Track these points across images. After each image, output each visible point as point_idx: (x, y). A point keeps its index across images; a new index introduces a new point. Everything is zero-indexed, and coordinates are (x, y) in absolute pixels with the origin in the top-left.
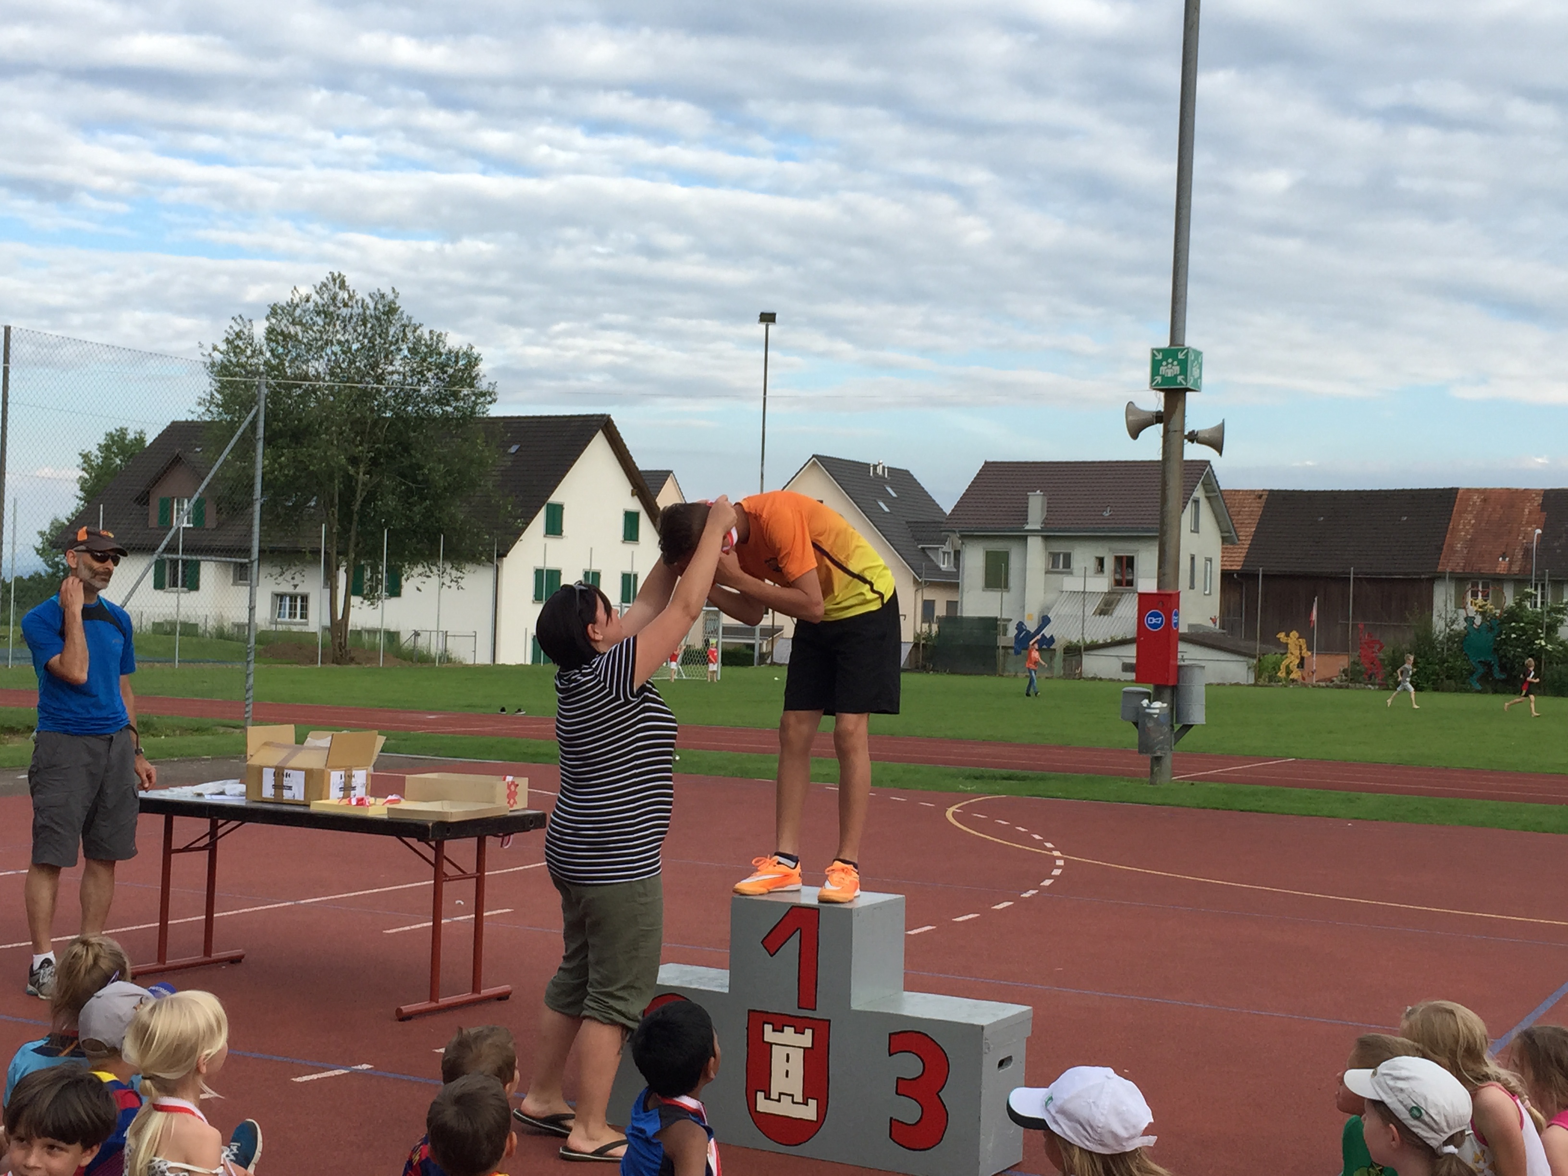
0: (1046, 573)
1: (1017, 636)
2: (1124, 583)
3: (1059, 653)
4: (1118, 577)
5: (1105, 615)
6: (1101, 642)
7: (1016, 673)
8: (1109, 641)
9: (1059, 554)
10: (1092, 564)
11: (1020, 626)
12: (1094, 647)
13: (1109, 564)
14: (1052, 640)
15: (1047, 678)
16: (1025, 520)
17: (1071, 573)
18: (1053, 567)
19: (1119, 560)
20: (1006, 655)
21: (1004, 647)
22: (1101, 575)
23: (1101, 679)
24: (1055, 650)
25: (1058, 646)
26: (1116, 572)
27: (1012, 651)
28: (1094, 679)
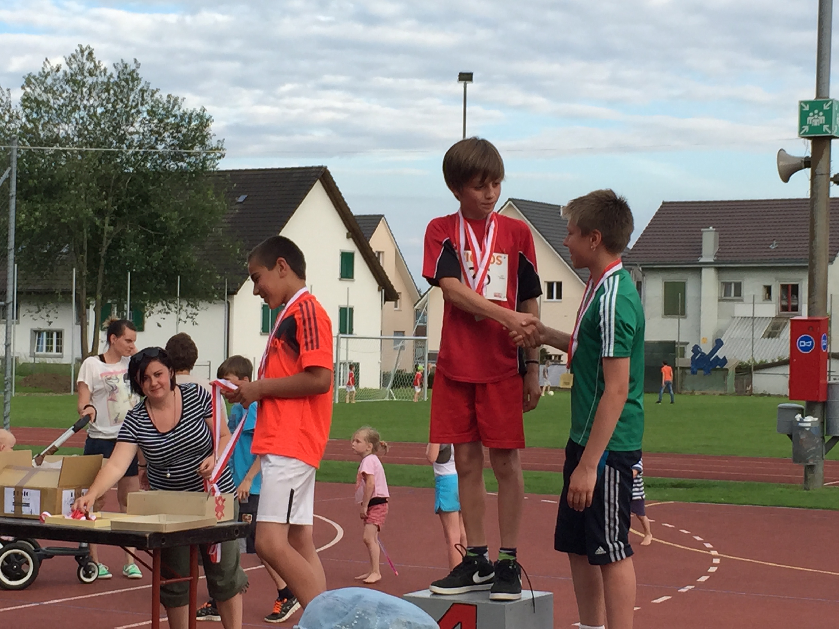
0: (719, 300)
1: (693, 358)
2: (790, 309)
3: (732, 372)
4: (784, 303)
5: (772, 337)
6: (769, 361)
7: (693, 390)
8: (777, 360)
9: (730, 284)
10: (761, 292)
11: (696, 349)
12: (763, 366)
13: (776, 292)
14: (725, 361)
15: (721, 395)
16: (700, 254)
17: (742, 300)
18: (725, 296)
19: (784, 288)
20: (684, 374)
21: (682, 368)
22: (770, 302)
23: (769, 395)
24: (727, 370)
25: (731, 366)
26: (782, 299)
27: (689, 371)
28: (762, 395)
